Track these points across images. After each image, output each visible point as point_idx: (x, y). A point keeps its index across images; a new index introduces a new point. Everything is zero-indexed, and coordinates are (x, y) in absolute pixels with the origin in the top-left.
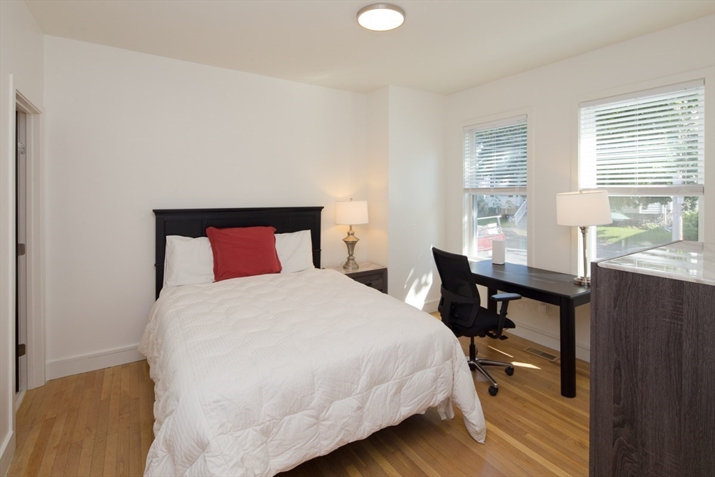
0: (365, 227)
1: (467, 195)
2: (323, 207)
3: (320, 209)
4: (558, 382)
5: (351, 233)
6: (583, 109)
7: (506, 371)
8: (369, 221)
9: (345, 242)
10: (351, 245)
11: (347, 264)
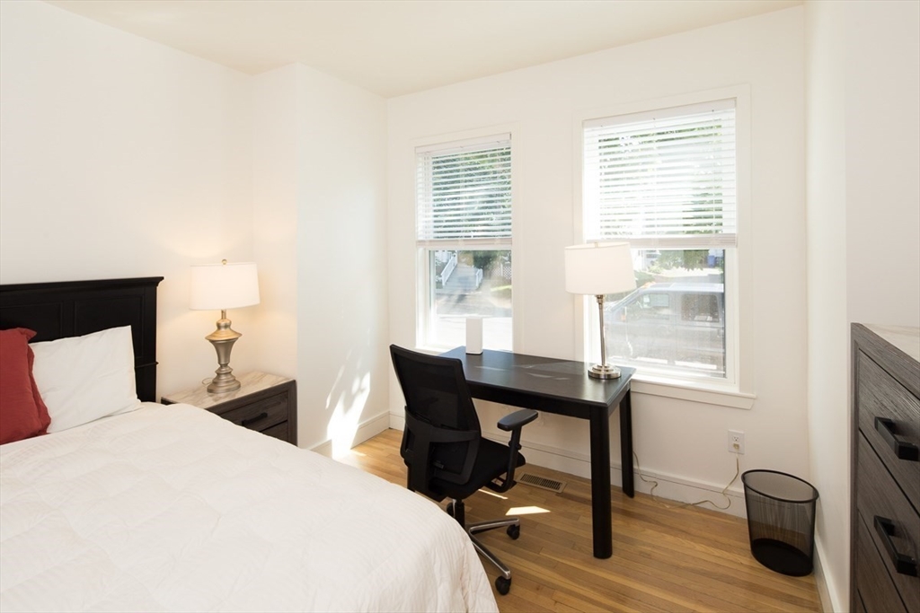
0: (252, 311)
1: (421, 250)
2: (162, 278)
3: (155, 281)
4: (588, 535)
5: (223, 324)
6: (585, 130)
7: (509, 533)
8: (261, 299)
9: (212, 342)
10: (224, 348)
11: (215, 383)
